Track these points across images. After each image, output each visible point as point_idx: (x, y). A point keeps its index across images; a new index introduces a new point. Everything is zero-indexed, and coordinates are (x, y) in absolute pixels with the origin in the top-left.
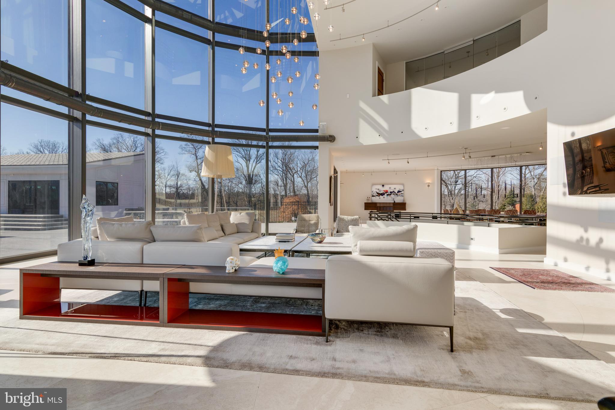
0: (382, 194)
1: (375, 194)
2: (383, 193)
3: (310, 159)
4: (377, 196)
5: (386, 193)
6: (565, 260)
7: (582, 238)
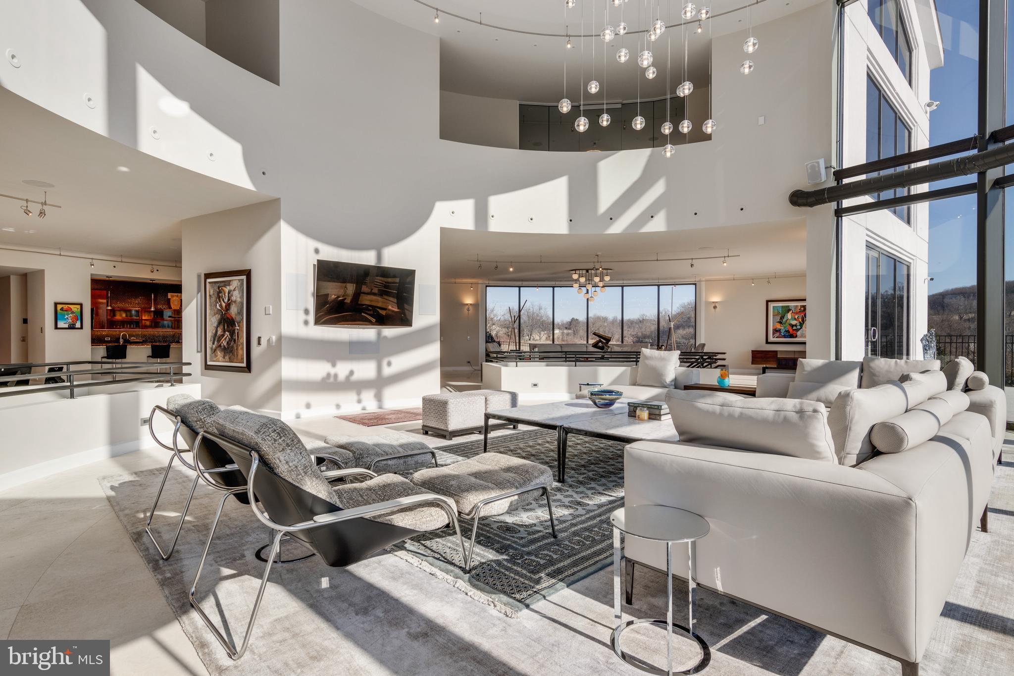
6: (308, 406)
7: (329, 375)
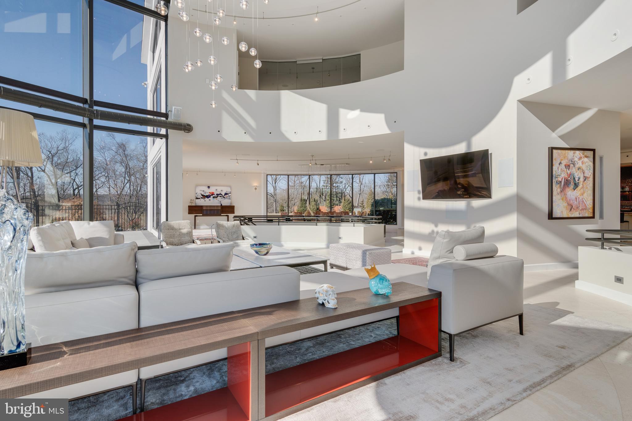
0: (208, 197)
1: (200, 196)
2: (208, 195)
3: (60, 148)
4: (202, 198)
5: (212, 195)
6: (420, 249)
7: (433, 231)
